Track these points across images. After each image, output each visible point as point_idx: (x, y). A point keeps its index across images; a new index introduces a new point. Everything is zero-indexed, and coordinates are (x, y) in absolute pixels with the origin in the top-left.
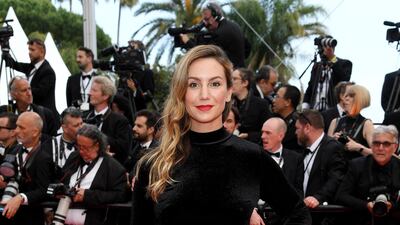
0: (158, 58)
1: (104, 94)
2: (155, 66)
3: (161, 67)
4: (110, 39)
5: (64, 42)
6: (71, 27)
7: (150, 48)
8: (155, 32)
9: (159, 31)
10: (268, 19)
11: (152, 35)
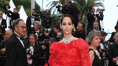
0: (54, 12)
1: (38, 26)
2: (53, 14)
3: (55, 15)
4: (40, 7)
5: (27, 7)
6: (29, 3)
7: (51, 9)
8: (53, 5)
9: (54, 5)
10: (86, 1)
11: (52, 6)
